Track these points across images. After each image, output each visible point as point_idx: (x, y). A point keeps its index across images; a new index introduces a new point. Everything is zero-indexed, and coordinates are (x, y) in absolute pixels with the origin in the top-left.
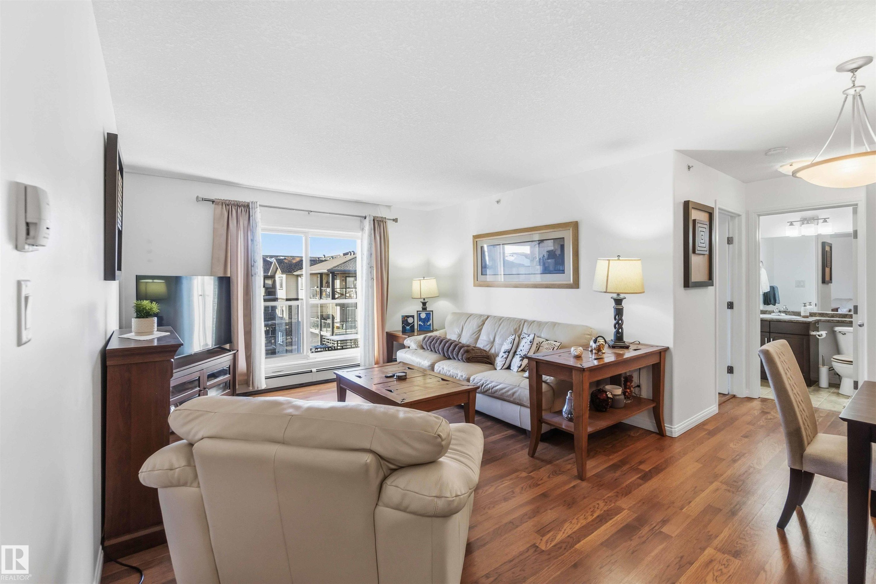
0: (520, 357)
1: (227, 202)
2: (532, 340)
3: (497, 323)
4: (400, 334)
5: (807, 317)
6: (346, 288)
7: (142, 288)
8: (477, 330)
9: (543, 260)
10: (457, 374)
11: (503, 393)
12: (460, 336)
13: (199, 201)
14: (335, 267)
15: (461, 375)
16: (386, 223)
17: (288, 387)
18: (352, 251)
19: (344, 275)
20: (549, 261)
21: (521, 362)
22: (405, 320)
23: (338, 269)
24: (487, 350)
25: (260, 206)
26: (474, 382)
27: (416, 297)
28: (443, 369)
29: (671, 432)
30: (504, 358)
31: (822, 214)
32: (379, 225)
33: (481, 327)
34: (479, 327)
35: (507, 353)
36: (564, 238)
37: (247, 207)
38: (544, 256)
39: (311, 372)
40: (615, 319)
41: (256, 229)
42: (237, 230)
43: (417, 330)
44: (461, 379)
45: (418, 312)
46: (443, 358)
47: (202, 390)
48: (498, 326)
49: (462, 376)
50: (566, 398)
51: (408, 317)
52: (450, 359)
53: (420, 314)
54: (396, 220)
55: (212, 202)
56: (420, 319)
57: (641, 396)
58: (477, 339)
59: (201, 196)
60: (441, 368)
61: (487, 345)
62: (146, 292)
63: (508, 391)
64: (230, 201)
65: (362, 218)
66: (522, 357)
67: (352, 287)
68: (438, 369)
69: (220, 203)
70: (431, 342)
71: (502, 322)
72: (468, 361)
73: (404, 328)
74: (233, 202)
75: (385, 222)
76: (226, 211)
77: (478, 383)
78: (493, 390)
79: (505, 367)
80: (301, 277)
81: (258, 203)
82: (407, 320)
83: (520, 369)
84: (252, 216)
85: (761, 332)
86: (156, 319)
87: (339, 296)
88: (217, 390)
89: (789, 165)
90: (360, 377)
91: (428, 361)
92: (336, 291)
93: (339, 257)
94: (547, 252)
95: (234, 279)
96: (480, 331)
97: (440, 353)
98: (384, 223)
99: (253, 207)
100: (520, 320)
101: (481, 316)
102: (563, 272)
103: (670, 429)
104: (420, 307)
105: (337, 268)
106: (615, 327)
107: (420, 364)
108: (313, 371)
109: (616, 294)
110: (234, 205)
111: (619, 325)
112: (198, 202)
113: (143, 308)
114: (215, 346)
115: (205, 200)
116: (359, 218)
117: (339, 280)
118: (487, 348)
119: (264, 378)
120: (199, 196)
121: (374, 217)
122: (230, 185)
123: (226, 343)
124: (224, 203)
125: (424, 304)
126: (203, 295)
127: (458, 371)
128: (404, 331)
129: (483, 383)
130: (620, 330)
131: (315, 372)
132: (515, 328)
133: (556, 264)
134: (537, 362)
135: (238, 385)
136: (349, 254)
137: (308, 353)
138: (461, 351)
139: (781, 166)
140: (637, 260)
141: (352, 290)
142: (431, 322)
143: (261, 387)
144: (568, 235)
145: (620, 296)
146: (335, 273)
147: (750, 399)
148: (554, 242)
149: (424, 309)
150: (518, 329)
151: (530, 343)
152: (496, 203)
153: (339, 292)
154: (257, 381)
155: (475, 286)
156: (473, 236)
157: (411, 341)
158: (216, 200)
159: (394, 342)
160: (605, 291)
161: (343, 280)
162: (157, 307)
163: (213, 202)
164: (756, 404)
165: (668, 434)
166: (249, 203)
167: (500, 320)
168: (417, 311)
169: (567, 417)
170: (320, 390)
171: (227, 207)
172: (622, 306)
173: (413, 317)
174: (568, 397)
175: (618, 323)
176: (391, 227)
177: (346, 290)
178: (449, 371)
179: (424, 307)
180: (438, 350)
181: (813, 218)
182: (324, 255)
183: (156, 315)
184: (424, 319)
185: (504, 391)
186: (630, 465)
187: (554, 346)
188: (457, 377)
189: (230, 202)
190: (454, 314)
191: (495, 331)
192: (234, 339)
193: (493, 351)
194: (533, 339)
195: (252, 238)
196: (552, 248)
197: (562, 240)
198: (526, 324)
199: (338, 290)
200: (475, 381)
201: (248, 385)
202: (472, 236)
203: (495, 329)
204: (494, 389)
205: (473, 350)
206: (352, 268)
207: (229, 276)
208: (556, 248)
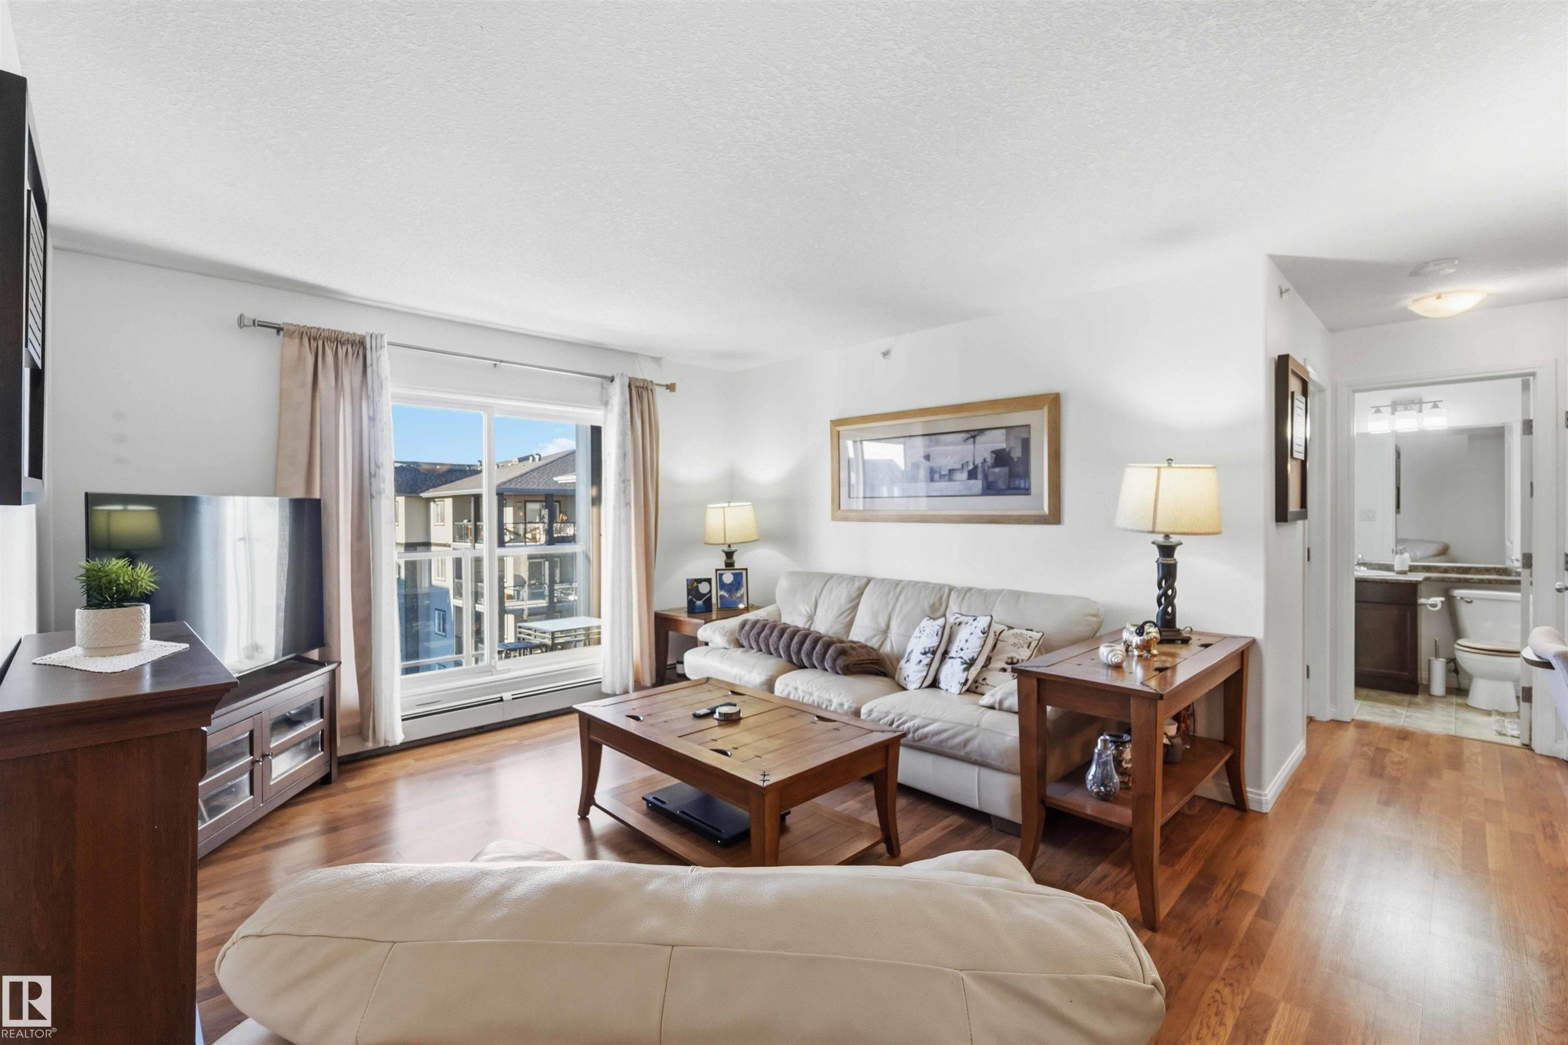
0: (963, 663)
1: (312, 331)
2: (986, 629)
3: (892, 594)
4: (683, 617)
5: (1403, 573)
6: (525, 523)
7: (100, 523)
8: (848, 606)
9: (984, 470)
10: (830, 701)
11: (941, 742)
12: (811, 618)
13: (244, 326)
14: (505, 483)
15: (841, 702)
16: (654, 391)
17: (451, 736)
18: (537, 455)
19: (522, 499)
20: (997, 470)
21: (966, 673)
22: (693, 587)
23: (511, 487)
24: (876, 647)
25: (390, 344)
26: (870, 717)
27: (714, 542)
28: (796, 689)
29: (1260, 803)
30: (923, 666)
31: (1429, 394)
32: (640, 397)
33: (857, 601)
34: (852, 601)
35: (929, 655)
36: (1028, 426)
37: (359, 346)
38: (985, 461)
39: (501, 700)
40: (1160, 587)
41: (380, 395)
42: (336, 393)
43: (716, 607)
44: (839, 711)
45: (718, 572)
46: (789, 665)
47: (258, 761)
48: (894, 599)
49: (842, 705)
50: (1093, 752)
51: (700, 581)
52: (802, 667)
53: (721, 575)
54: (671, 387)
55: (275, 330)
56: (722, 586)
57: (1196, 734)
58: (850, 624)
59: (250, 315)
60: (790, 688)
61: (874, 636)
62: (109, 535)
63: (953, 737)
64: (319, 329)
65: (604, 380)
66: (966, 663)
67: (537, 521)
68: (784, 690)
69: (296, 334)
70: (759, 634)
71: (901, 592)
72: (847, 672)
73: (691, 603)
74: (327, 334)
75: (651, 390)
76: (311, 352)
77: (880, 720)
78: (916, 734)
79: (927, 683)
80: (435, 502)
81: (386, 339)
82: (697, 587)
83: (965, 688)
84: (372, 365)
85: (1357, 601)
86: (146, 609)
87: (512, 537)
88: (294, 757)
89: (1435, 298)
90: (636, 718)
91: (760, 674)
92: (506, 529)
93: (509, 464)
94: (992, 452)
95: (328, 502)
96: (855, 608)
97: (780, 656)
98: (650, 392)
99: (374, 345)
100: (941, 587)
101: (853, 578)
102: (1026, 491)
103: (1257, 797)
104: (721, 563)
105: (508, 484)
106: (1159, 604)
107: (740, 679)
108: (504, 699)
109: (1163, 536)
110: (329, 339)
111: (1167, 599)
112: (241, 328)
113: (110, 582)
114: (283, 655)
115: (259, 325)
116: (600, 380)
117: (511, 509)
118: (874, 643)
119: (400, 719)
120: (245, 314)
121: (631, 379)
122: (319, 296)
123: (312, 647)
124: (304, 334)
125: (729, 555)
126: (247, 539)
127: (832, 695)
128: (692, 610)
129: (894, 719)
130: (1170, 610)
131: (508, 700)
132: (932, 601)
133: (1012, 476)
134: (1039, 680)
135: (341, 737)
136: (531, 458)
137: (493, 661)
138: (830, 651)
139: (1415, 301)
140: (1210, 468)
141: (537, 525)
142: (743, 590)
143: (395, 741)
144: (1038, 421)
145: (1171, 540)
146: (505, 493)
147: (1338, 724)
148: (1008, 435)
149: (730, 565)
150: (937, 605)
151: (982, 635)
152: (882, 355)
153: (512, 530)
154: (383, 724)
155: (834, 519)
156: (831, 421)
157: (714, 632)
158: (286, 327)
159: (671, 633)
160: (1151, 529)
161: (519, 508)
162: (150, 577)
163: (279, 330)
164: (1350, 734)
165: (1252, 806)
166: (364, 337)
167: (896, 586)
168: (717, 570)
169: (1098, 793)
170: (524, 738)
171: (314, 344)
172: (1175, 560)
173: (709, 581)
174: (1099, 750)
175: (1165, 594)
176: (661, 399)
177: (526, 526)
178: (811, 694)
179: (729, 561)
180: (777, 649)
181: (1413, 401)
182: (479, 461)
183: (145, 598)
184: (730, 584)
185: (944, 736)
186: (1224, 883)
187: (1031, 640)
188: (831, 705)
189: (319, 333)
190: (793, 574)
191: (890, 609)
192: (330, 638)
193: (887, 649)
194: (990, 626)
195: (371, 414)
196: (1003, 445)
197: (1025, 429)
198: (953, 595)
199: (510, 527)
200: (874, 715)
201: (365, 739)
202: (829, 423)
203: (887, 603)
204: (920, 731)
205: (853, 648)
206: (539, 485)
207: (317, 495)
208: (1013, 444)
